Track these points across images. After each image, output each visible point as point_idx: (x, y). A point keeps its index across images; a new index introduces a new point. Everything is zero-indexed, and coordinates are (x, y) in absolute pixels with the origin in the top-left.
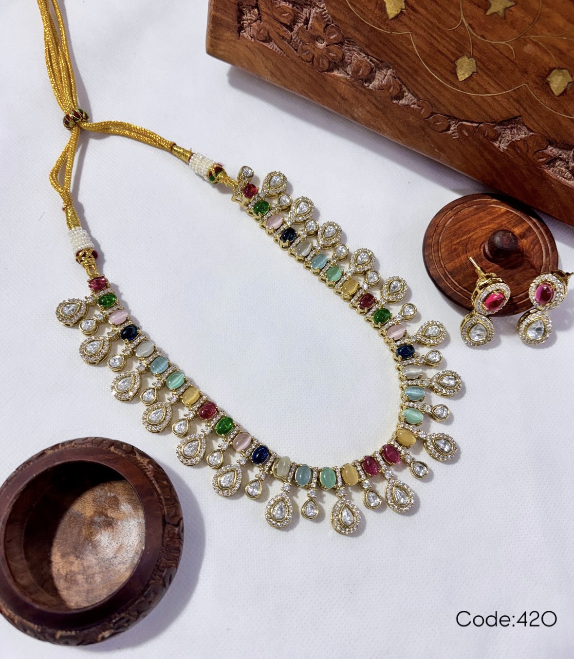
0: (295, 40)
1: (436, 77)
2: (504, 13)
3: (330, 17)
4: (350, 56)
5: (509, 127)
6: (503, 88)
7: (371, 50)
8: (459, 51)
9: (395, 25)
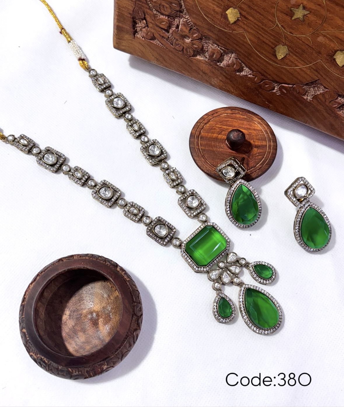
0: (171, 38)
1: (263, 57)
2: (303, 18)
3: (192, 23)
4: (207, 47)
5: (312, 86)
6: (307, 64)
7: (220, 43)
8: (277, 42)
9: (235, 27)
